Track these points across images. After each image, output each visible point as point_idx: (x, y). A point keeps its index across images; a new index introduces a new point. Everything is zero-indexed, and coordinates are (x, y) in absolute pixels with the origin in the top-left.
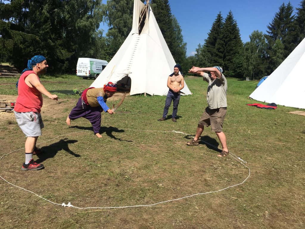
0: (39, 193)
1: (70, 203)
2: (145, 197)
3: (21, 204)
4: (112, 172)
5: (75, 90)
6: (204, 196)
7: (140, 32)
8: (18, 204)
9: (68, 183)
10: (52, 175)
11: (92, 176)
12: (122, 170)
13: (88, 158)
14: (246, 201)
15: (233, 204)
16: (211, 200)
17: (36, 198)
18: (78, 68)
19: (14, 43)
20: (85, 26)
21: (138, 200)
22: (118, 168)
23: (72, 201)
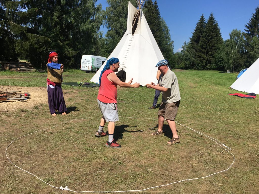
0: (40, 176)
1: (67, 187)
2: (135, 182)
3: (24, 187)
4: (107, 157)
5: (79, 82)
6: (191, 182)
7: (133, 32)
8: (21, 187)
9: (67, 167)
10: (53, 158)
11: (89, 160)
12: (116, 155)
13: (85, 143)
14: (231, 188)
15: (219, 190)
16: (198, 187)
17: (38, 181)
18: (82, 64)
19: (30, 44)
20: (88, 29)
21: (129, 185)
22: (112, 153)
23: (69, 185)
